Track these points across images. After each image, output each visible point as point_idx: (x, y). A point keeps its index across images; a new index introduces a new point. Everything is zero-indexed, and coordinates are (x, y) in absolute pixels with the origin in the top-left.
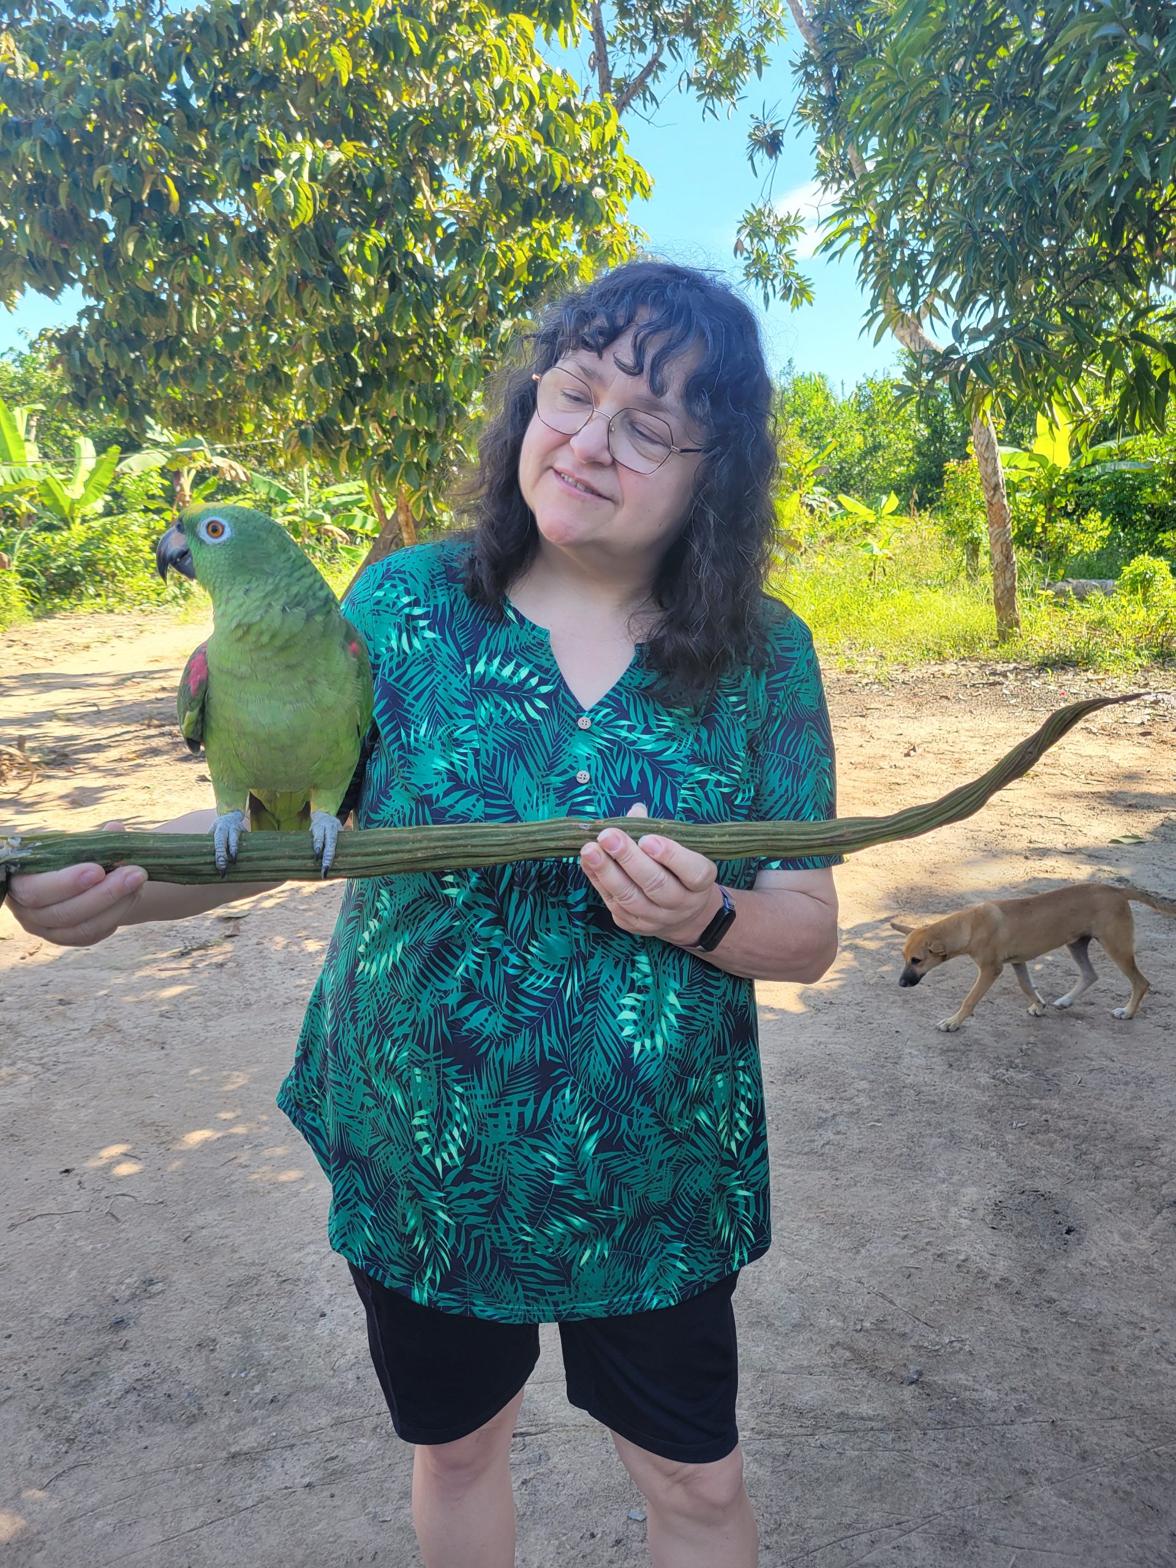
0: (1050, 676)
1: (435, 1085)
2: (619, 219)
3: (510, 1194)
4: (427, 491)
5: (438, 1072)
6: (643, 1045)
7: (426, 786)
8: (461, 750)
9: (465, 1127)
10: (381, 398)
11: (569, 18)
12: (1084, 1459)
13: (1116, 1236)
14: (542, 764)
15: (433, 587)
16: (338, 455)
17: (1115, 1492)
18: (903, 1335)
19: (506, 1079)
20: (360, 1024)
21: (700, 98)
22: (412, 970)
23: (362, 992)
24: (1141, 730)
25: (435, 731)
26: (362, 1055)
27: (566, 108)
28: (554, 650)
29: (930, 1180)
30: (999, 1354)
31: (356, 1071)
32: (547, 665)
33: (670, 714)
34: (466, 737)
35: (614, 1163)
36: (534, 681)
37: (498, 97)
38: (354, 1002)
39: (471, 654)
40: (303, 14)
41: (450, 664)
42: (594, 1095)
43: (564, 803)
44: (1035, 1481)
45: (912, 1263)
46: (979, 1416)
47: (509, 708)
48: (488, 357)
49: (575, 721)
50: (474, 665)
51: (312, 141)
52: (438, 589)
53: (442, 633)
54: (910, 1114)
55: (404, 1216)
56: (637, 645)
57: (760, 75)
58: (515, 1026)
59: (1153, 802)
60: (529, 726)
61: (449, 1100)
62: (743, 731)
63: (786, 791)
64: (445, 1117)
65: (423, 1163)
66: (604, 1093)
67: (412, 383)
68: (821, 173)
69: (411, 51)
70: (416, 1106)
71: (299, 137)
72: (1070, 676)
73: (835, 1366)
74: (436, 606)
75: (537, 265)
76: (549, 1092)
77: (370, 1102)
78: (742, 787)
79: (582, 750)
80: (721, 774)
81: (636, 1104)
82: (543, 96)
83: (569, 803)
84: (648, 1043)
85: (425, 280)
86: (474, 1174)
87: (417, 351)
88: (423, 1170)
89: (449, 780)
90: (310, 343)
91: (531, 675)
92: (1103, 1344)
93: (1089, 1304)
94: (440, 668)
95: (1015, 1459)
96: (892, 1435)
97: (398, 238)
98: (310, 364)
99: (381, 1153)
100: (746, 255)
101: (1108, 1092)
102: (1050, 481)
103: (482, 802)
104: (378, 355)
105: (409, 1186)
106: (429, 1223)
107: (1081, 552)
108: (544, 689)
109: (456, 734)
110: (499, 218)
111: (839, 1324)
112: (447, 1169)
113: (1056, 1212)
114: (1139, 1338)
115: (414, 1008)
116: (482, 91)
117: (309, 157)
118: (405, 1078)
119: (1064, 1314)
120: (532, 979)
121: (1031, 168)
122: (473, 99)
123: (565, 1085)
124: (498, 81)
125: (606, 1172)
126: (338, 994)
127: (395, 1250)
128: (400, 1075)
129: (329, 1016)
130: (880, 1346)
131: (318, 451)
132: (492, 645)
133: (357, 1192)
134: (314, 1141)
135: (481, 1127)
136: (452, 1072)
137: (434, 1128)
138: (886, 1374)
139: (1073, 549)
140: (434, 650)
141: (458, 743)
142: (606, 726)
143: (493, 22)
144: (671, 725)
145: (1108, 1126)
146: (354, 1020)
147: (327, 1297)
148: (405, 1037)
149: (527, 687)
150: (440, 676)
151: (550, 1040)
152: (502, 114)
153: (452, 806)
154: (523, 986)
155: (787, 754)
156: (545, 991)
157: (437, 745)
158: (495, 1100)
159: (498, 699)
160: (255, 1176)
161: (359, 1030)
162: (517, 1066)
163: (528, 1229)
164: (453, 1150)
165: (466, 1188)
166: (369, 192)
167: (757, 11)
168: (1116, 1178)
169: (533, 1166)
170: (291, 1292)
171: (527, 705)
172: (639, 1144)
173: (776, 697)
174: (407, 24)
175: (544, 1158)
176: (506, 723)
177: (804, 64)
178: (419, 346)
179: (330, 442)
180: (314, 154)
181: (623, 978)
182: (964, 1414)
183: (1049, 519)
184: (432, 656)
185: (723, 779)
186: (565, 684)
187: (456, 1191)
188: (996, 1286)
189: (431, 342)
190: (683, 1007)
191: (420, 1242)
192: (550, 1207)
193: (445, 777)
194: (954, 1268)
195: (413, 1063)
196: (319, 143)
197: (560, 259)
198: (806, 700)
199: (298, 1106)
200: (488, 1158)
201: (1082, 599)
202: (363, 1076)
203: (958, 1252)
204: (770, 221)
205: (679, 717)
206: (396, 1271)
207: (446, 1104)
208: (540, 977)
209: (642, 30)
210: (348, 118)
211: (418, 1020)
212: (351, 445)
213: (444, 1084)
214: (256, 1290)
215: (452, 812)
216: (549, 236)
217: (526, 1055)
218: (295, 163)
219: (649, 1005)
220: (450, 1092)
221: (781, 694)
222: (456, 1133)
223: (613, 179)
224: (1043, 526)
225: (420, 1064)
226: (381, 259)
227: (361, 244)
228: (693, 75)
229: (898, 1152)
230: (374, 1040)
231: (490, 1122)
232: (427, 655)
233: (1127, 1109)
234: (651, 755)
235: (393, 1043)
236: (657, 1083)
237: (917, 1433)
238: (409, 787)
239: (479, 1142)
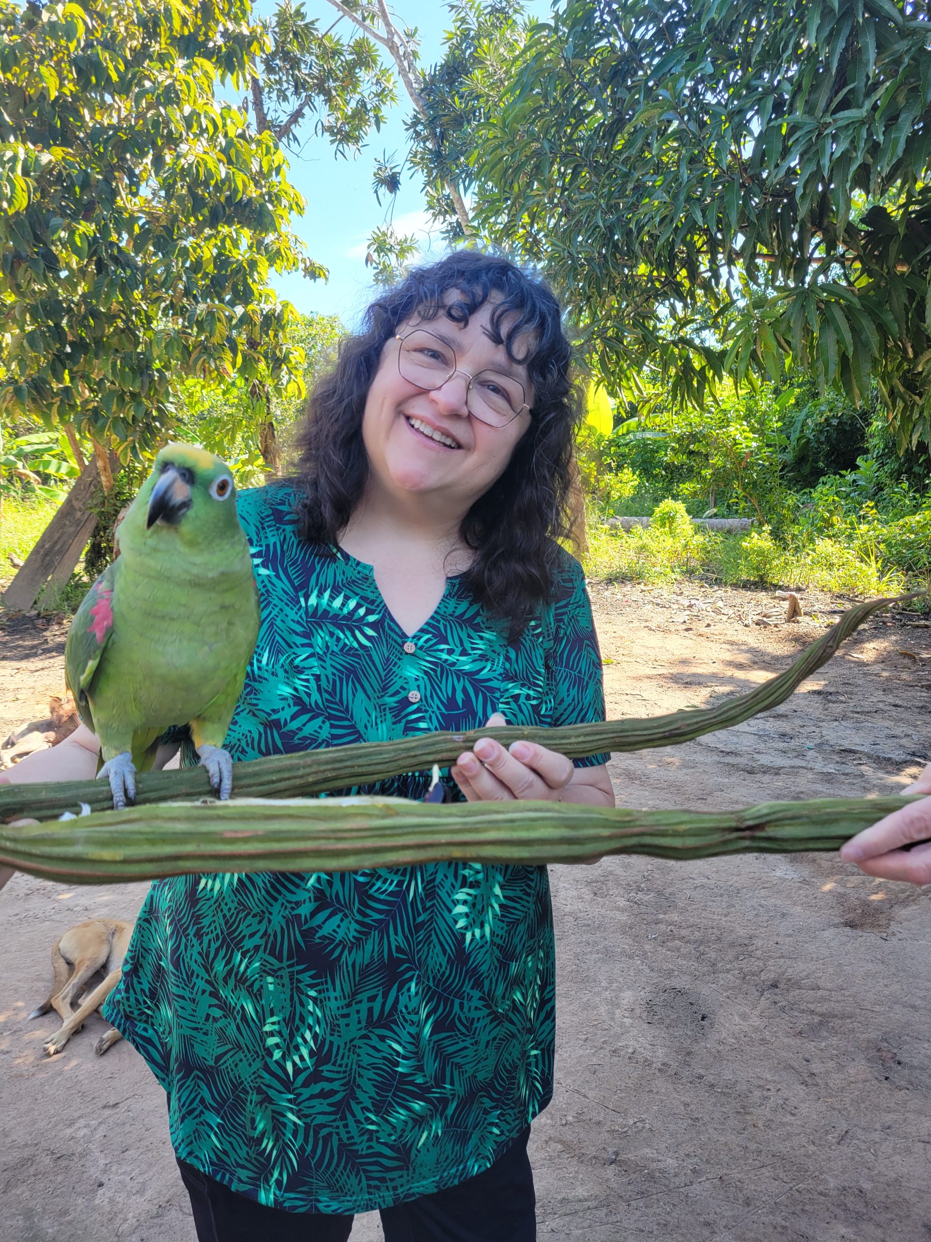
0: (616, 588)
1: (288, 992)
2: (283, 229)
3: (359, 1086)
4: (134, 441)
5: (291, 979)
6: (473, 935)
7: (274, 711)
8: (303, 677)
9: (317, 1029)
10: (88, 362)
11: (242, 67)
12: (748, 1205)
13: (736, 1018)
14: (376, 686)
15: (263, 528)
16: (50, 410)
17: (775, 1228)
18: (599, 1123)
19: (357, 979)
20: (206, 939)
21: (332, 142)
22: (261, 885)
23: (205, 908)
24: (684, 627)
25: (277, 660)
26: (208, 967)
27: (242, 136)
28: (378, 583)
29: (596, 989)
30: (672, 1127)
31: (201, 984)
32: (372, 596)
33: (481, 638)
34: (306, 664)
35: (446, 1042)
36: (362, 611)
37: (188, 122)
38: (197, 919)
39: (303, 588)
40: (15, 37)
41: (285, 598)
42: (431, 984)
43: (399, 721)
44: (717, 1230)
45: (595, 1060)
46: (667, 1182)
47: (342, 636)
48: (184, 333)
49: (402, 646)
50: (307, 597)
51: (24, 142)
52: (268, 530)
53: (275, 570)
54: (573, 937)
55: (253, 1120)
56: (448, 578)
57: (378, 129)
58: (366, 929)
59: (701, 680)
60: (361, 652)
61: (302, 1005)
62: (541, 651)
63: (573, 700)
64: (297, 1021)
65: (274, 1067)
66: (439, 980)
67: (117, 351)
68: (431, 207)
69: (109, 78)
70: (267, 1013)
71: (12, 139)
72: (629, 587)
73: (551, 1158)
74: (268, 546)
75: (221, 261)
76: (396, 986)
77: (217, 1013)
78: (544, 699)
79: (411, 672)
80: (529, 688)
81: (467, 988)
82: (224, 125)
83: (404, 721)
84: (478, 932)
85: (129, 266)
86: (325, 1074)
87: (121, 325)
88: (273, 1074)
89: (295, 704)
90: (23, 314)
91: (358, 606)
92: (743, 1107)
93: (728, 1076)
94: (276, 601)
95: (699, 1214)
96: (605, 1211)
97: (104, 231)
98: (22, 330)
99: (229, 1061)
100: (374, 265)
101: (710, 903)
102: (599, 444)
103: (327, 724)
104: (87, 327)
105: (259, 1091)
106: (277, 1124)
107: (620, 497)
108: (371, 618)
109: (297, 662)
110: (188, 221)
111: (549, 1121)
112: (297, 1071)
113: (691, 1004)
114: (768, 1098)
115: (266, 920)
116: (175, 115)
117: (22, 156)
118: (256, 987)
119: (712, 1086)
120: (379, 884)
121: (612, 213)
122: (167, 122)
123: (410, 979)
124: (187, 110)
125: (439, 1051)
126: (178, 911)
127: (243, 1154)
128: (252, 984)
129: (169, 931)
130: (582, 1135)
131: (32, 406)
132: (322, 580)
133: (202, 1101)
134: (147, 1052)
135: (334, 1028)
136: (306, 978)
137: (286, 1032)
138: (591, 1159)
139: (615, 495)
140: (269, 586)
141: (299, 670)
142: (428, 650)
143: (180, 63)
144: (483, 647)
145: (715, 931)
146: (199, 935)
147: (102, 1166)
148: (257, 948)
149: (356, 617)
150: (277, 609)
151: (397, 939)
152: (192, 136)
153: (300, 729)
154: (372, 891)
155: (572, 669)
156: (391, 894)
157: (280, 672)
158: (347, 1001)
159: (332, 628)
160: (19, 1061)
161: (205, 945)
162: (367, 966)
163: (373, 1117)
164: (305, 1052)
165: (316, 1089)
166: (77, 189)
167: (374, 81)
168: (728, 971)
169: (379, 1055)
170: (66, 1167)
171: (357, 633)
172: (469, 1025)
173: (562, 620)
174: (107, 55)
175: (390, 1046)
176: (342, 650)
177: (414, 124)
178: (123, 321)
179: (43, 398)
180: (27, 154)
181: (456, 876)
182: (655, 1182)
183: (600, 473)
184: (267, 591)
185: (531, 693)
186: (389, 614)
187: (306, 1093)
188: (660, 1070)
189: (134, 318)
190: (505, 897)
191: (268, 1144)
192: (394, 1095)
193: (291, 702)
194: (627, 1061)
195: (264, 971)
196: (30, 146)
197: (240, 258)
198: (583, 623)
199: (127, 1017)
200: (339, 1057)
201: (628, 531)
202: (209, 988)
203: (627, 1046)
204: (392, 241)
205: (489, 640)
206: (243, 1174)
207: (298, 1008)
208: (385, 882)
209: (285, 85)
210: (55, 127)
211: (270, 931)
212: (62, 401)
213: (297, 990)
214: (32, 1170)
215: (301, 735)
216: (231, 238)
217: (376, 954)
218: (10, 160)
219: (479, 898)
220: (303, 997)
221: (565, 618)
222: (308, 1035)
223: (278, 197)
224: (595, 477)
225: (273, 973)
226: (90, 245)
227: (72, 232)
228: (327, 124)
229: (569, 969)
230: (222, 953)
231: (342, 1022)
232: (263, 590)
233: (726, 916)
234: (470, 674)
235: (244, 955)
236: (484, 968)
237: (623, 1206)
238: (257, 712)
239: (331, 1043)
